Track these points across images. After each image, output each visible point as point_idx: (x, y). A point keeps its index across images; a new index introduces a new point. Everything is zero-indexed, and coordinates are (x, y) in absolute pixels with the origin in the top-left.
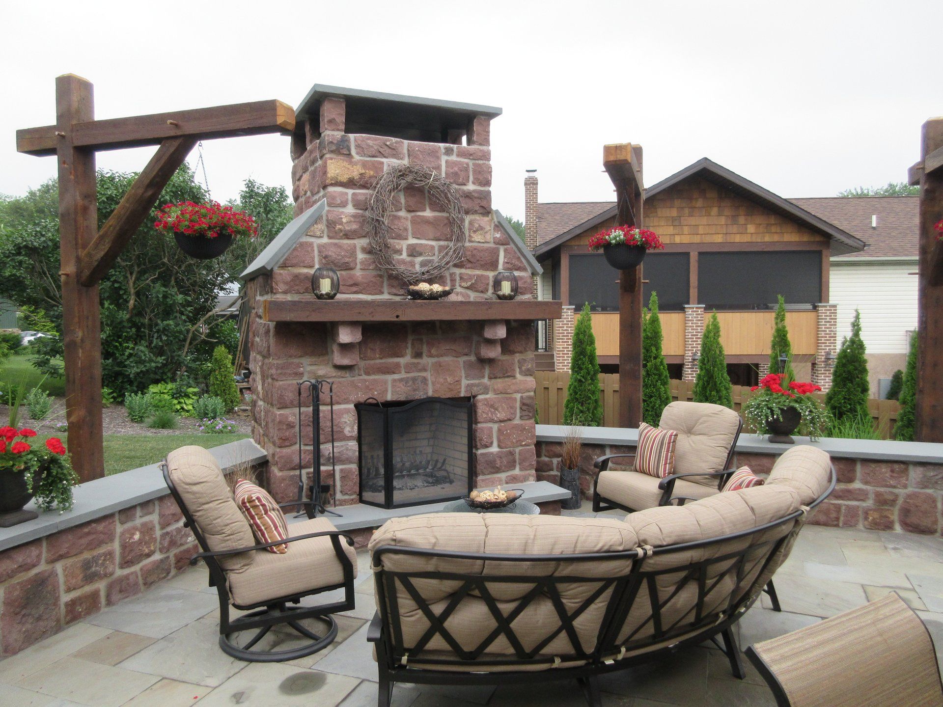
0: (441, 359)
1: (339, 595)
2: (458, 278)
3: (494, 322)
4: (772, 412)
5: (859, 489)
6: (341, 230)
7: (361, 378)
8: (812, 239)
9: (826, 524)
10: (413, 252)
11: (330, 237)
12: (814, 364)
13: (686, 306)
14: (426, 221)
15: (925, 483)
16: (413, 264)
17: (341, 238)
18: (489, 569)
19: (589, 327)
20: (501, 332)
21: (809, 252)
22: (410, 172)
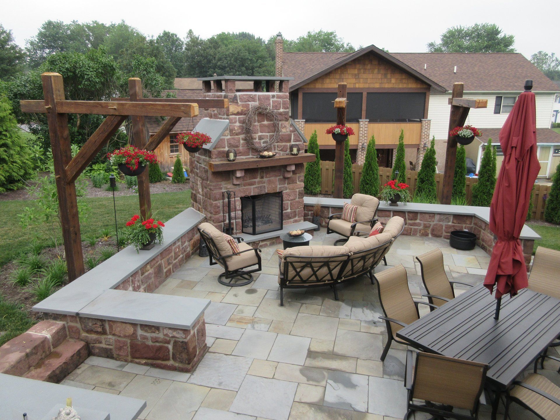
0: (270, 178)
1: (257, 267)
2: (276, 147)
3: (290, 165)
4: (391, 195)
5: (419, 223)
6: (235, 133)
7: (242, 188)
8: (422, 87)
9: (406, 235)
10: (260, 138)
11: (231, 136)
12: (418, 149)
13: (360, 120)
14: (265, 126)
15: (440, 220)
16: (260, 143)
17: (235, 135)
18: (313, 260)
19: (316, 141)
20: (293, 168)
21: (420, 93)
22: (260, 108)
